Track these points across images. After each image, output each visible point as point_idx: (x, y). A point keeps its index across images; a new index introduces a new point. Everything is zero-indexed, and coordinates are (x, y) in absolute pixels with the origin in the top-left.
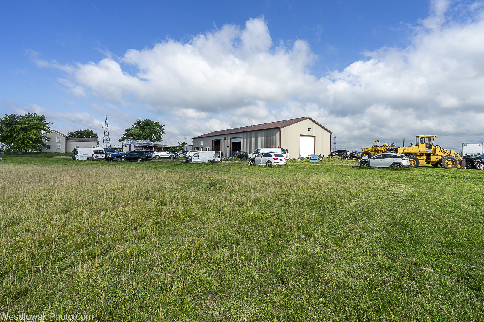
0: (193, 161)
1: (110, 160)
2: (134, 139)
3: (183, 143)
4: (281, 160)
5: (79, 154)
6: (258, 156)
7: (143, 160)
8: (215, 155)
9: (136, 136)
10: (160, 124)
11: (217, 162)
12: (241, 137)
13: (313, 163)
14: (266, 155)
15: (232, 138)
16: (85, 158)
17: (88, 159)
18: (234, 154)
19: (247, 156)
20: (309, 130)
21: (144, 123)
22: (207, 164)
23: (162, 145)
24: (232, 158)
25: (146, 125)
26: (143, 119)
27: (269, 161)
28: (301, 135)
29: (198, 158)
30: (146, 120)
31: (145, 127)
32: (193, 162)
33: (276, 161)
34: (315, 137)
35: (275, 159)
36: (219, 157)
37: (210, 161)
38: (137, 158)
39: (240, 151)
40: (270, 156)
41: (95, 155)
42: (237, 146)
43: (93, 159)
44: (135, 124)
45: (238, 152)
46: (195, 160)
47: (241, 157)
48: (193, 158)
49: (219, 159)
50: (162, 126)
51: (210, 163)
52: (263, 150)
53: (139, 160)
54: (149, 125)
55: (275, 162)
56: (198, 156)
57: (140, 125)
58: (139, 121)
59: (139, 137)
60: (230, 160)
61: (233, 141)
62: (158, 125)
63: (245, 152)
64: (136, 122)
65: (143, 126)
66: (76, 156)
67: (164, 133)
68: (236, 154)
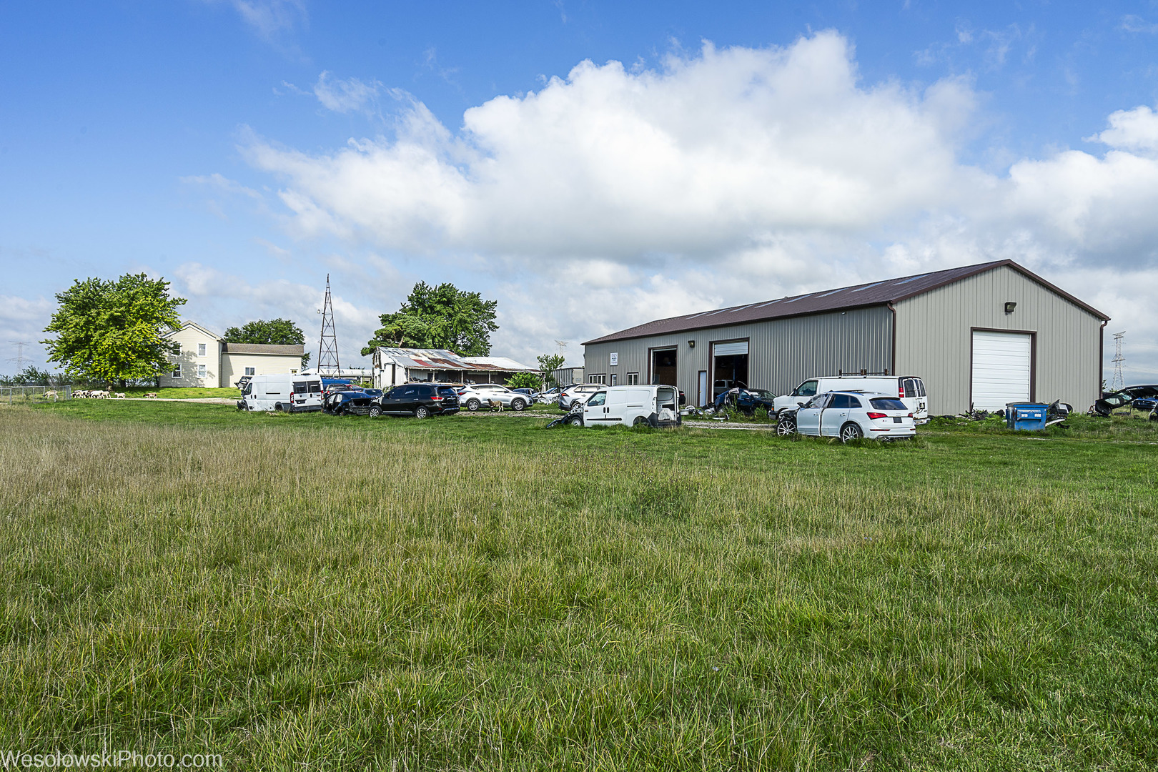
0: (585, 418)
1: (340, 410)
2: (405, 345)
3: (552, 356)
4: (898, 420)
5: (253, 393)
6: (808, 405)
7: (433, 412)
8: (658, 399)
10: (483, 299)
11: (666, 423)
12: (747, 339)
13: (1028, 434)
14: (840, 400)
15: (717, 342)
16: (269, 404)
17: (278, 406)
18: (723, 398)
19: (768, 406)
20: (1009, 308)
21: (436, 295)
22: (633, 430)
23: (489, 365)
24: (717, 411)
25: (439, 302)
26: (433, 284)
27: (849, 423)
28: (974, 330)
29: (601, 408)
30: (440, 289)
31: (438, 307)
32: (587, 423)
33: (878, 423)
34: (1033, 335)
35: (871, 416)
36: (672, 407)
37: (640, 420)
38: (415, 407)
39: (743, 387)
40: (855, 403)
41: (297, 397)
42: (732, 370)
43: (293, 410)
44: (410, 299)
45: (736, 390)
46: (592, 415)
47: (748, 408)
48: (586, 407)
49: (671, 415)
50: (488, 305)
51: (642, 426)
52: (828, 385)
53: (421, 413)
54: (448, 303)
55: (872, 428)
56: (603, 401)
57: (422, 302)
58: (420, 290)
59: (420, 340)
60: (710, 419)
61: (720, 351)
62: (477, 304)
63: (761, 392)
64: (411, 292)
65: (432, 308)
66: (248, 399)
67: (493, 327)
68: (731, 397)
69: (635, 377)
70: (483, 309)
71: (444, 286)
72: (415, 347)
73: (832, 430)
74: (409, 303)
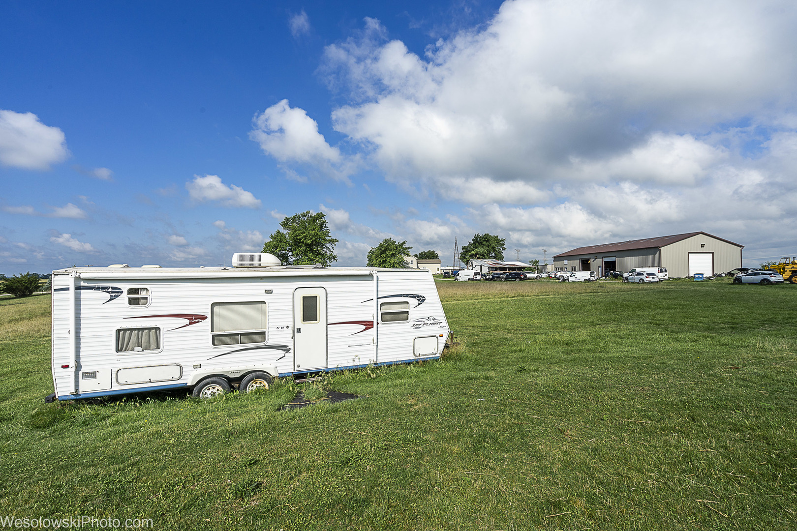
0: (570, 280)
1: (490, 280)
4: (653, 278)
5: (460, 275)
6: (631, 275)
7: (521, 280)
8: (590, 275)
9: (480, 255)
10: (500, 238)
11: (593, 280)
12: (615, 256)
13: (698, 281)
14: (639, 274)
15: (605, 257)
16: (466, 279)
17: (469, 279)
18: (608, 274)
19: (622, 276)
20: (703, 246)
21: (483, 238)
22: (584, 282)
24: (606, 278)
25: (484, 241)
26: (482, 234)
27: (641, 279)
28: (689, 253)
29: (574, 277)
30: (484, 236)
31: (484, 243)
32: (570, 281)
33: (648, 279)
34: (713, 253)
35: (646, 277)
36: (594, 277)
37: (585, 280)
38: (516, 278)
39: (615, 270)
40: (643, 275)
41: (475, 276)
42: (611, 266)
43: (473, 280)
44: (473, 240)
45: (612, 272)
46: (571, 279)
47: (616, 276)
48: (570, 277)
49: (594, 279)
50: (502, 240)
51: (586, 281)
52: (638, 270)
53: (518, 280)
54: (488, 241)
55: (646, 280)
56: (575, 276)
57: (479, 241)
58: (477, 237)
59: (484, 256)
60: (604, 280)
61: (606, 259)
62: (498, 240)
63: (620, 272)
64: (473, 238)
65: (481, 243)
66: (458, 277)
67: (504, 249)
68: (611, 274)
69: (575, 268)
70: (501, 242)
71: (486, 234)
72: (482, 259)
73: (637, 281)
74: (472, 242)
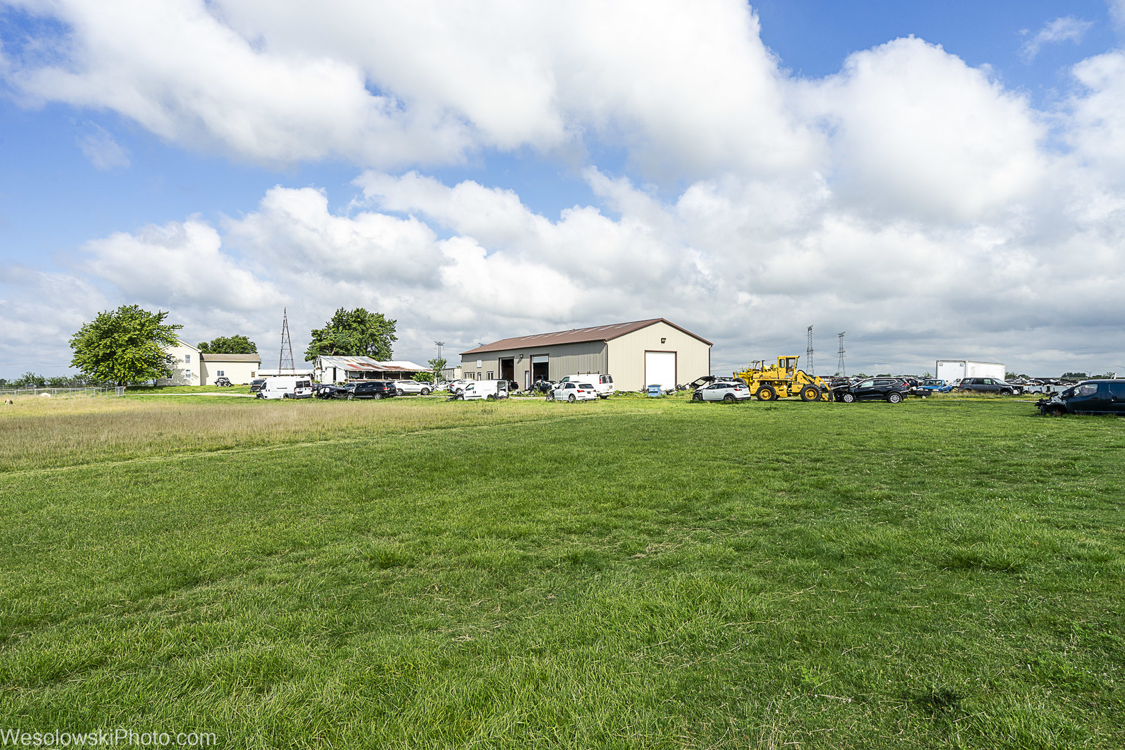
0: (464, 396)
1: (327, 398)
2: (336, 354)
3: (438, 360)
5: (267, 388)
7: (384, 396)
8: (498, 387)
9: (341, 347)
10: (386, 319)
12: (548, 355)
15: (534, 356)
16: (281, 394)
17: (286, 396)
18: (533, 386)
21: (352, 317)
23: (399, 367)
24: (530, 392)
25: (355, 322)
26: (350, 309)
28: (646, 351)
29: (472, 391)
30: (355, 312)
31: (355, 325)
32: (465, 399)
37: (489, 396)
41: (298, 390)
43: (293, 397)
44: (333, 320)
45: (541, 381)
46: (468, 395)
48: (465, 391)
49: (504, 394)
50: (390, 323)
53: (377, 396)
54: (363, 322)
56: (473, 388)
57: (341, 321)
58: (340, 314)
59: (347, 350)
61: (537, 360)
62: (382, 322)
64: (334, 315)
65: (349, 325)
66: (263, 391)
67: (394, 339)
68: (539, 385)
69: (492, 374)
70: (388, 327)
71: (358, 310)
72: (344, 355)
74: (332, 323)
